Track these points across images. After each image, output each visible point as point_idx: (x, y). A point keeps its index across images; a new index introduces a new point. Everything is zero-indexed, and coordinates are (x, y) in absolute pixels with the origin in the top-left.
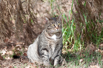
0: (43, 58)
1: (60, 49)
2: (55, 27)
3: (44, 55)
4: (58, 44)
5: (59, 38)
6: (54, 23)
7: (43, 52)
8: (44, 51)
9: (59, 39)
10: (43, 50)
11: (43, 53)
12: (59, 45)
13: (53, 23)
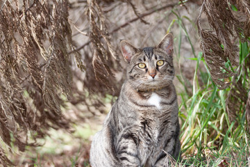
0: (125, 162)
1: (172, 136)
2: (147, 70)
3: (126, 152)
4: (166, 122)
5: (170, 104)
6: (145, 60)
7: (123, 145)
8: (127, 140)
9: (169, 107)
10: (123, 140)
11: (124, 148)
12: (169, 124)
13: (140, 60)
